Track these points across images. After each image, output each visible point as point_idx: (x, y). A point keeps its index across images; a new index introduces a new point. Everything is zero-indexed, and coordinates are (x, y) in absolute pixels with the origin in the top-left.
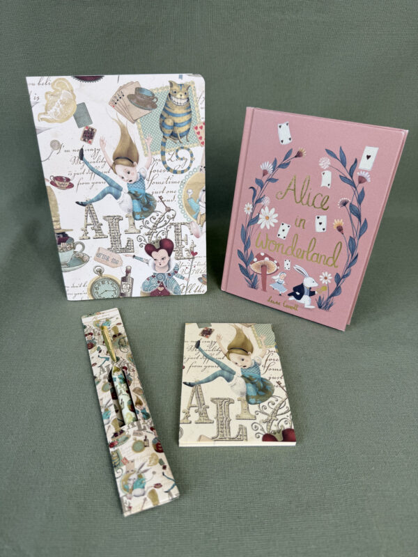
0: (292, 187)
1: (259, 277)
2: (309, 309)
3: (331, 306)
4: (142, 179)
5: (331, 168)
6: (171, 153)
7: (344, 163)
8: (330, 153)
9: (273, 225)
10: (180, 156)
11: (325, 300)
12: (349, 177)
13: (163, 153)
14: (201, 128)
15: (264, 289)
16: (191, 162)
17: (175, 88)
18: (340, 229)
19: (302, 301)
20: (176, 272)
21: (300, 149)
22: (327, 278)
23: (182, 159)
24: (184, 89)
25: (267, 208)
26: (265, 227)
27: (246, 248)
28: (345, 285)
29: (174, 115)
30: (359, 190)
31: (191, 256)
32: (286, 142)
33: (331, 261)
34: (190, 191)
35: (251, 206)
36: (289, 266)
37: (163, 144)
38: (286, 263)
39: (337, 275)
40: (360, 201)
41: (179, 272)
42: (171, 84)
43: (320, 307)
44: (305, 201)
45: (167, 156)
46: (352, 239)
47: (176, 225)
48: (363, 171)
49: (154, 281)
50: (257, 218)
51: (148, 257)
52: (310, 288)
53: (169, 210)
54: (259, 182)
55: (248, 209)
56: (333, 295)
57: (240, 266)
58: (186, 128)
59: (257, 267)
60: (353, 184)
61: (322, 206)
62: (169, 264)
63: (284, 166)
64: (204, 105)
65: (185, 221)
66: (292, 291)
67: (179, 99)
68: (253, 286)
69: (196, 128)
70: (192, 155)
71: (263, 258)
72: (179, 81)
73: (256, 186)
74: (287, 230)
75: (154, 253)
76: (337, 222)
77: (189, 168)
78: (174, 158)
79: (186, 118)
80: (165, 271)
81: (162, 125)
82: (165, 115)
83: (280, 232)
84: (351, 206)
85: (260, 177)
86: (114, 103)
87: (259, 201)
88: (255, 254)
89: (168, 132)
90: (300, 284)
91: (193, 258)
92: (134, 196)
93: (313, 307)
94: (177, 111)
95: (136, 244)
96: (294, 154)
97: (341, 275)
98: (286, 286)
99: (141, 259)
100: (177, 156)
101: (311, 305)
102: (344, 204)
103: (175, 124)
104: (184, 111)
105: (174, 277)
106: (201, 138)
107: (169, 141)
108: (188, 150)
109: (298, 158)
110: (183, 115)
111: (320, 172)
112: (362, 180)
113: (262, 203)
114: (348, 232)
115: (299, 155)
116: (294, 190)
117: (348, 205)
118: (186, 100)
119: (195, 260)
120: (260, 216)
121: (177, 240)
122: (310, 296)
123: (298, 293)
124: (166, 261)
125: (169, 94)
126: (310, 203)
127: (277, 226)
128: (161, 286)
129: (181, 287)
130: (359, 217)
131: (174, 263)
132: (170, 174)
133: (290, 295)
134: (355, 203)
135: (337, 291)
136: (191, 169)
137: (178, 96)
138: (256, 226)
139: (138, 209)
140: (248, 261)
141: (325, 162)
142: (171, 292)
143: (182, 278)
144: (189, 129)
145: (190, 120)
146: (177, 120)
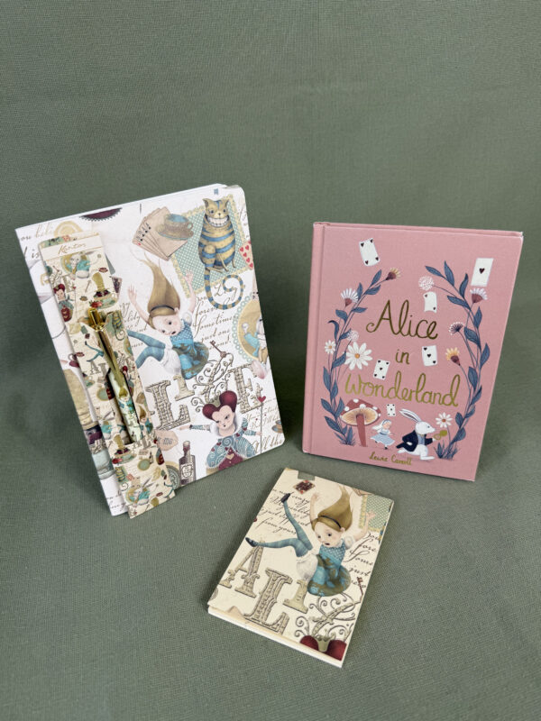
0: (386, 316)
1: (355, 430)
2: (427, 461)
3: (454, 453)
4: (187, 326)
5: (435, 288)
6: (218, 286)
7: (451, 280)
8: (431, 270)
9: (366, 364)
11: (446, 447)
12: (459, 296)
13: (208, 289)
15: (363, 443)
16: (242, 290)
17: (212, 206)
18: (455, 359)
19: (416, 452)
20: (245, 429)
21: (391, 269)
22: (446, 420)
23: (230, 290)
24: (222, 206)
25: (355, 344)
26: (356, 366)
27: (332, 396)
28: (469, 426)
29: (214, 240)
30: (475, 310)
31: (259, 403)
32: (373, 262)
33: (448, 400)
34: (245, 325)
35: (333, 344)
36: (394, 412)
37: (207, 278)
38: (389, 408)
39: (459, 415)
40: (477, 324)
41: (249, 428)
43: (441, 457)
44: (405, 330)
45: (213, 291)
46: (471, 370)
47: (235, 371)
48: (477, 287)
49: (221, 449)
50: (344, 358)
51: (208, 421)
52: (425, 435)
53: (224, 355)
54: (340, 314)
55: (331, 347)
56: (456, 439)
57: (327, 419)
59: (351, 418)
60: (465, 305)
61: (428, 335)
62: (235, 423)
63: (372, 291)
64: (246, 221)
65: (245, 362)
66: (402, 441)
67: (218, 219)
68: (348, 442)
69: (242, 250)
70: (241, 282)
71: (357, 405)
73: (337, 319)
74: (386, 368)
75: (215, 415)
76: (450, 352)
77: (240, 298)
78: (222, 290)
80: (232, 433)
81: (203, 255)
82: (204, 242)
83: (377, 371)
84: (466, 330)
85: (342, 307)
86: (139, 240)
87: (344, 336)
88: (346, 402)
89: (210, 261)
90: (411, 431)
91: (262, 405)
92: (181, 350)
93: (432, 458)
94: (218, 234)
95: (192, 409)
96: (385, 275)
97: (463, 414)
98: (393, 437)
99: (199, 427)
101: (428, 455)
102: (457, 329)
103: (217, 251)
104: (226, 233)
105: (244, 436)
106: (248, 260)
107: (213, 272)
108: (237, 277)
109: (390, 281)
110: (225, 237)
111: (422, 294)
112: (476, 298)
113: (348, 339)
114: (466, 362)
115: (391, 276)
116: (390, 319)
117: (462, 330)
118: (226, 220)
119: (264, 407)
120: (348, 354)
121: (240, 389)
122: (426, 444)
123: (410, 444)
124: (231, 419)
125: (206, 216)
126: (413, 332)
127: (372, 365)
128: (230, 453)
129: (254, 446)
130: (478, 342)
131: (240, 417)
133: (399, 447)
134: (471, 326)
135: (461, 434)
136: (243, 300)
137: (216, 215)
138: (343, 367)
139: (187, 365)
140: (337, 411)
141: (427, 282)
142: (244, 456)
143: (254, 433)
144: (234, 253)
145: (234, 242)
146: (219, 245)
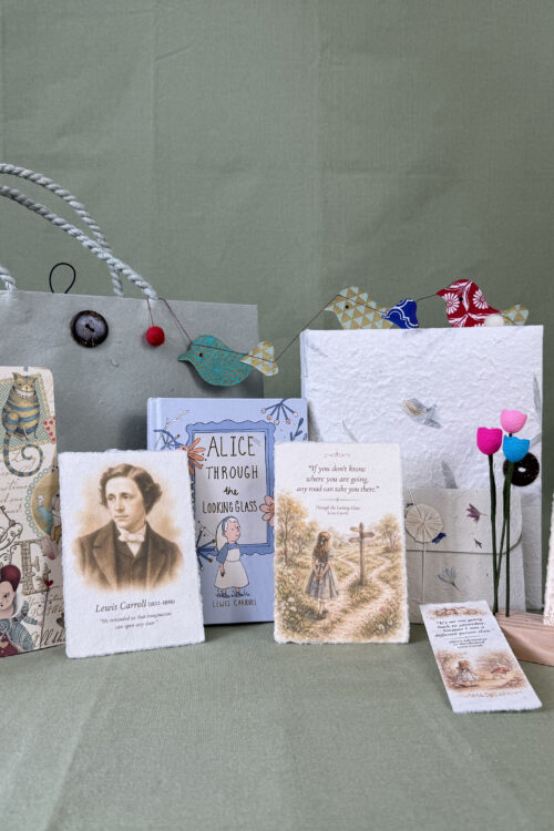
10: (27, 455)
14: (51, 423)
42: (16, 376)
58: (33, 423)
72: (24, 374)
79: (33, 412)
100: (23, 456)
132: (14, 477)
